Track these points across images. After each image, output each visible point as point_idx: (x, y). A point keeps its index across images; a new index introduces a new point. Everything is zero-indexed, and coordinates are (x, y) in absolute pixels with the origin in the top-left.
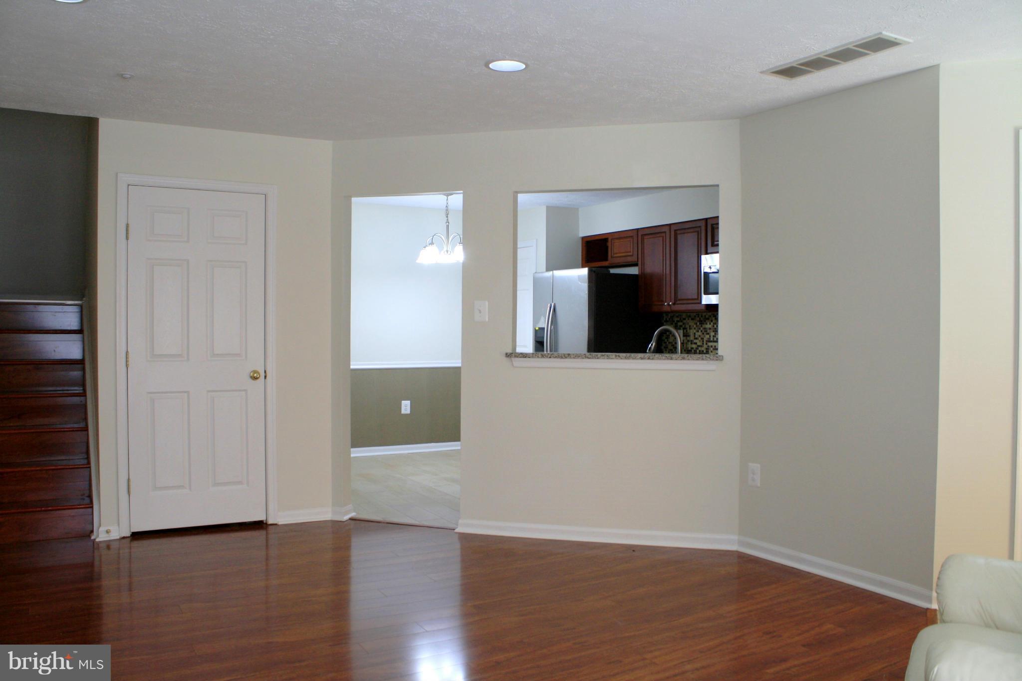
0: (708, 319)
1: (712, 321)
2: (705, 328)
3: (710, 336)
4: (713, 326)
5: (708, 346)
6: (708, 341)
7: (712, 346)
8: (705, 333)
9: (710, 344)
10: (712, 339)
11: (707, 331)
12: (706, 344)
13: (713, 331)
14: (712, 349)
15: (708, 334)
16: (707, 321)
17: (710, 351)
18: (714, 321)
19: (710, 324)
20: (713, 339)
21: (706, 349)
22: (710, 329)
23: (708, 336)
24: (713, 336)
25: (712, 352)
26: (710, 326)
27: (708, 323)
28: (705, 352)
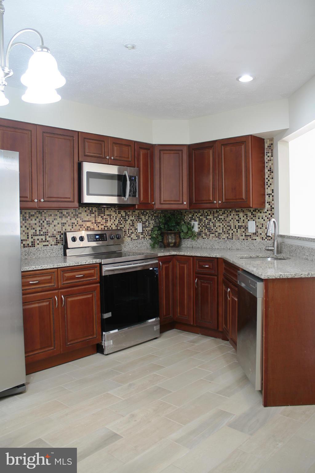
0: (33, 215)
1: (37, 217)
2: (30, 224)
3: (36, 231)
4: (39, 222)
5: (34, 240)
6: (34, 235)
7: (38, 240)
8: (30, 229)
9: (36, 238)
10: (38, 233)
11: (32, 226)
12: (32, 238)
13: (40, 226)
14: (38, 242)
15: (34, 229)
16: (31, 218)
17: (36, 244)
18: (40, 218)
19: (35, 220)
20: (40, 233)
21: (32, 242)
22: (36, 224)
23: (34, 231)
24: (40, 231)
25: (38, 244)
26: (36, 222)
27: (34, 220)
28: (30, 245)
